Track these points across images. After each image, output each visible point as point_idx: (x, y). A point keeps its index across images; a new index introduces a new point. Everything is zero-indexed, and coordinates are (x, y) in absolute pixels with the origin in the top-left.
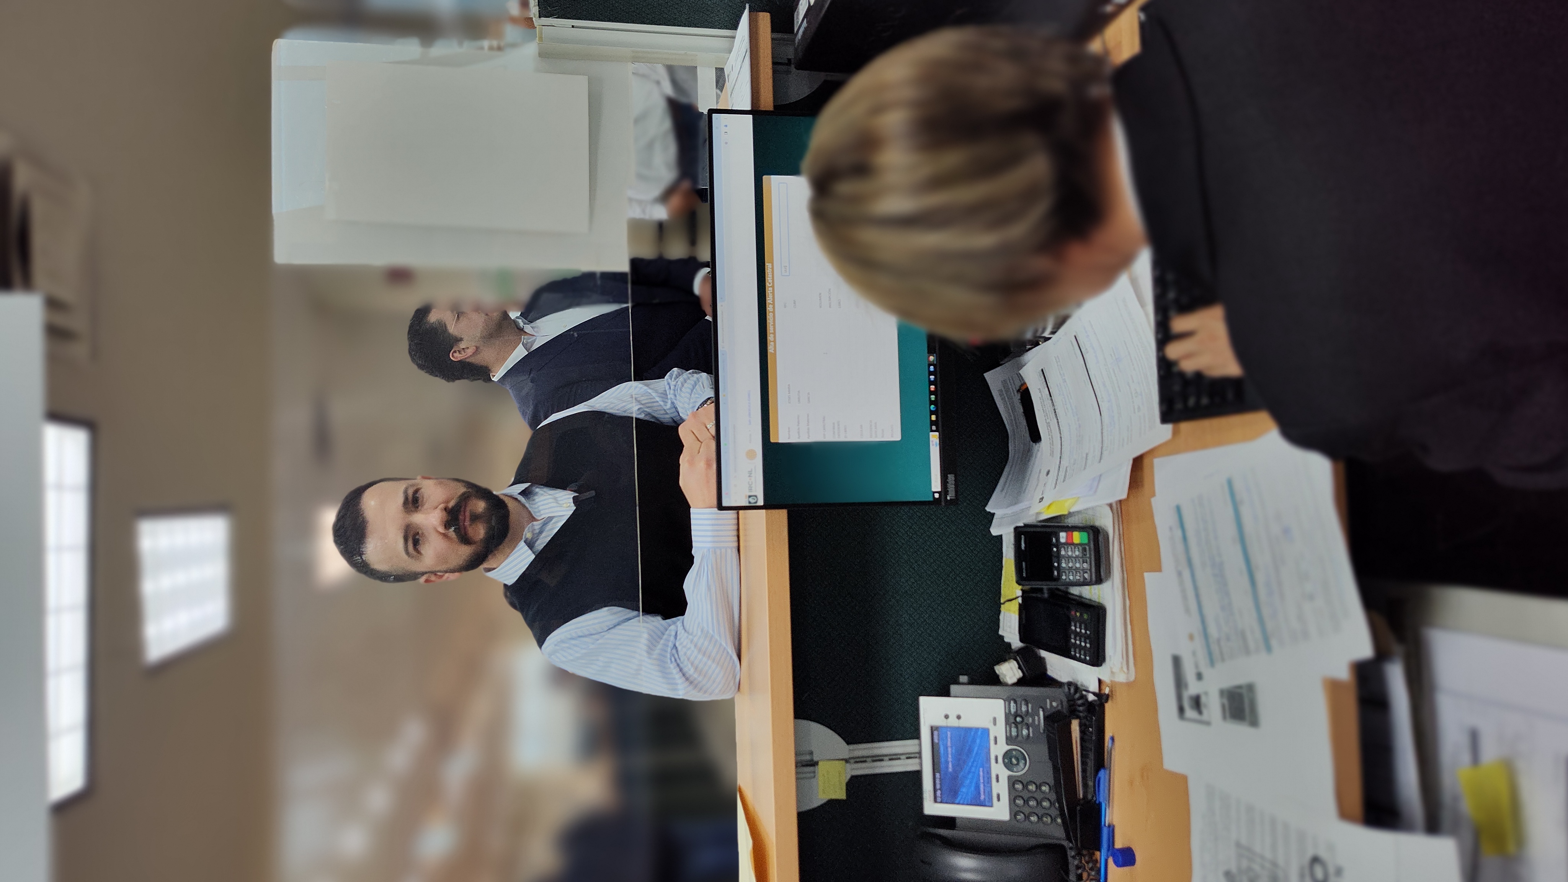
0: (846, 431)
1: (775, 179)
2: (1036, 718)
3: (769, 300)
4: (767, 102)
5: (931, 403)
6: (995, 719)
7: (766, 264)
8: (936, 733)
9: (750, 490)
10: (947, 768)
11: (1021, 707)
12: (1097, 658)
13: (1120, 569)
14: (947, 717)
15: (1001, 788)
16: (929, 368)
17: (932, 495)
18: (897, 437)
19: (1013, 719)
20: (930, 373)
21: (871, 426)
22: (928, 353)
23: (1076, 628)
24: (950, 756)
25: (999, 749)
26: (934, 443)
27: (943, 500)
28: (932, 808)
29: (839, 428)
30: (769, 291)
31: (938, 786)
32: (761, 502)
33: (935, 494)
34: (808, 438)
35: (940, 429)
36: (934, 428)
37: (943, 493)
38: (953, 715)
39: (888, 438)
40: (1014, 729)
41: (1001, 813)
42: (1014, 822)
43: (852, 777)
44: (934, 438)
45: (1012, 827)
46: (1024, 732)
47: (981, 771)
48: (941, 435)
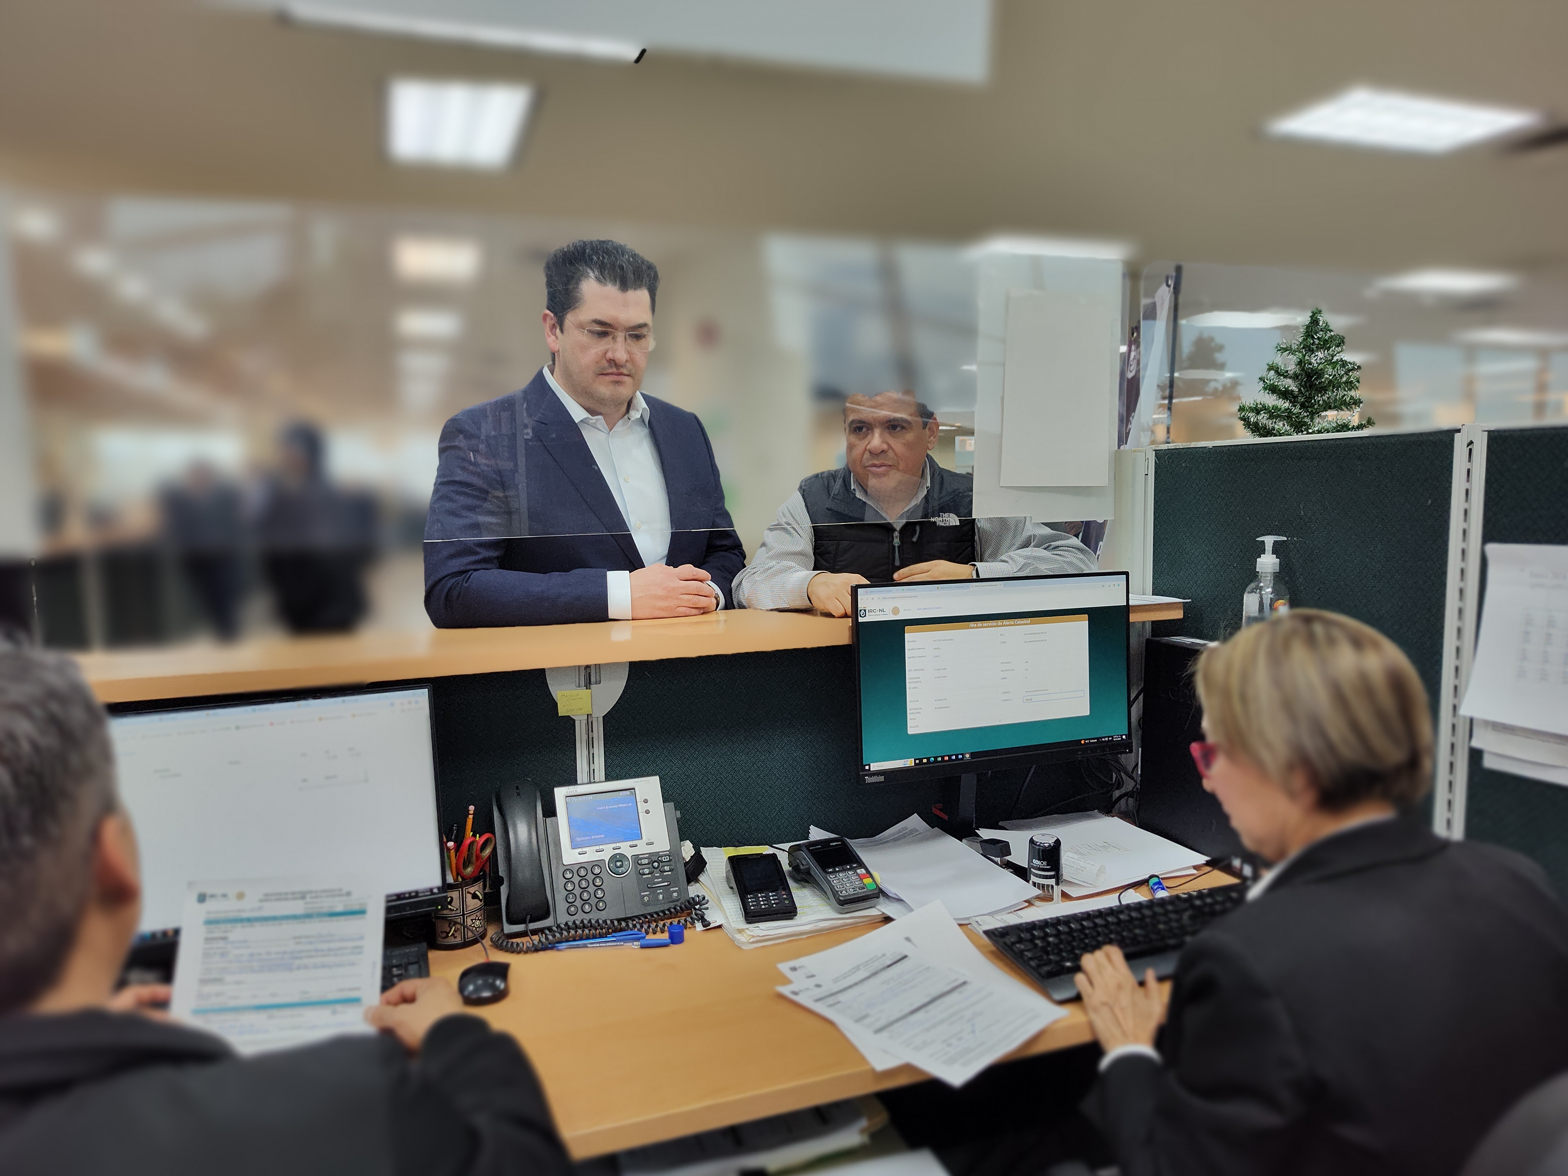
0: (914, 688)
1: (1086, 623)
2: (661, 880)
3: (1006, 622)
4: (1133, 617)
5: (936, 758)
6: (652, 843)
7: (1029, 619)
8: (628, 792)
9: (870, 611)
11: (668, 866)
12: (752, 916)
13: (832, 926)
14: (646, 801)
15: (591, 855)
16: (961, 754)
17: (868, 763)
18: (911, 731)
19: (655, 860)
20: (957, 756)
21: (918, 709)
22: (971, 753)
23: (772, 896)
24: (611, 807)
25: (626, 849)
26: (906, 763)
27: (865, 773)
28: (560, 793)
29: (916, 682)
30: (1011, 622)
31: (579, 798)
32: (861, 620)
33: (868, 766)
34: (908, 657)
35: (916, 767)
36: (917, 761)
37: (870, 772)
38: (647, 806)
39: (910, 723)
40: (646, 861)
41: (570, 856)
42: (562, 869)
43: (574, 721)
44: (910, 763)
45: (557, 868)
46: (646, 870)
47: (602, 836)
48: (913, 768)
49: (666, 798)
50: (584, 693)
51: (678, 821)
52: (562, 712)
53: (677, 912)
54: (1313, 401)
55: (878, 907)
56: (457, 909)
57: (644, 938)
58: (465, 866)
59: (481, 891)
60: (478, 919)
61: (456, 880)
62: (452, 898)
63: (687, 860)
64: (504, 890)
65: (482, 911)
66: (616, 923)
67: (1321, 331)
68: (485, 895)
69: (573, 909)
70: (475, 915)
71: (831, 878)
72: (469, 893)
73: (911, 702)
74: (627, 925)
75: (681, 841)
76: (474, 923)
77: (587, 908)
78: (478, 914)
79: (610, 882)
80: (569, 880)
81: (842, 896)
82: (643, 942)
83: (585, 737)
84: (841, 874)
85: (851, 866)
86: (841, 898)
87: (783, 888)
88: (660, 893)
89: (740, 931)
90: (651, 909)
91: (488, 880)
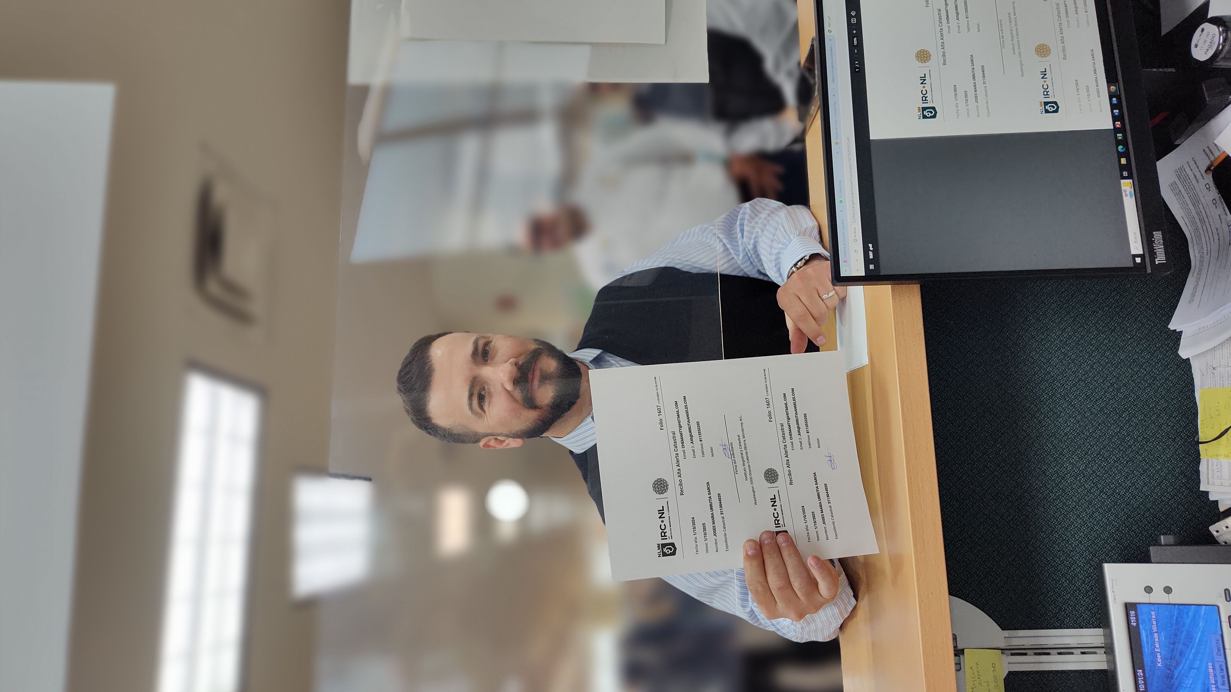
6: (1226, 592)
8: (1133, 613)
10: (1154, 662)
14: (1149, 590)
17: (1131, 258)
24: (1157, 646)
26: (1128, 193)
27: (1148, 265)
33: (1136, 258)
35: (1135, 176)
36: (1125, 174)
37: (1147, 256)
38: (1159, 590)
43: (1011, 673)
44: (1127, 186)
48: (1136, 183)
49: (1144, 558)
50: (969, 659)
51: (1181, 543)
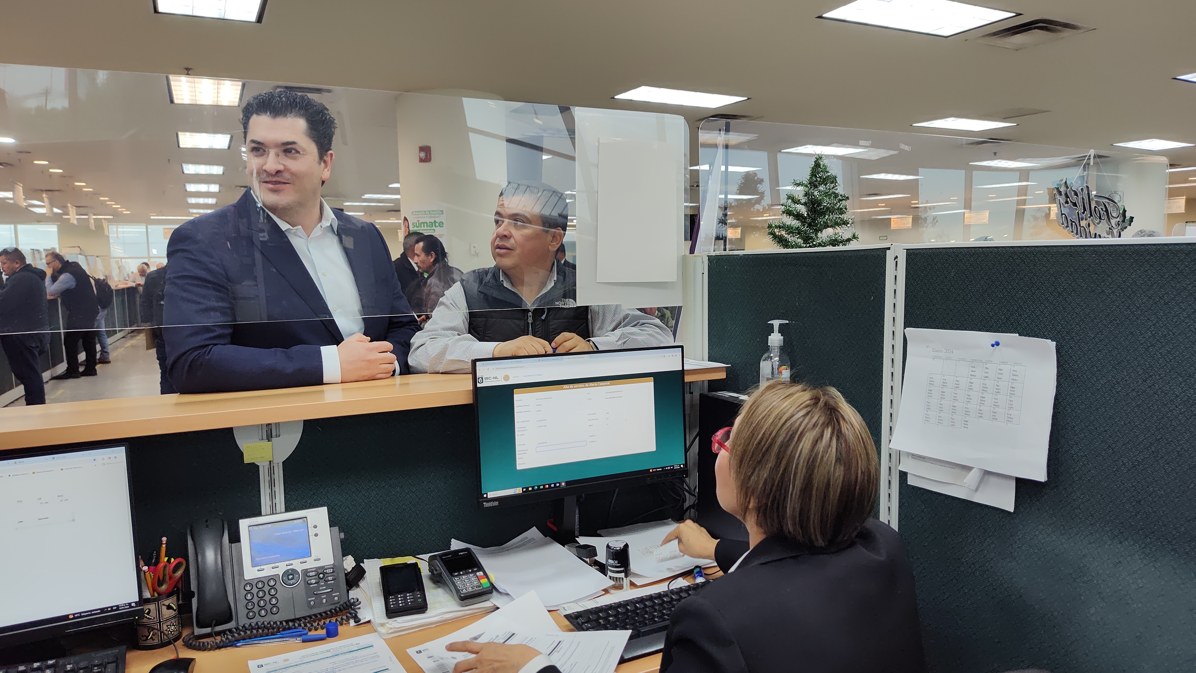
0: (521, 435)
1: (652, 384)
2: (325, 587)
3: (591, 384)
4: (688, 379)
5: (539, 486)
6: (319, 559)
7: (609, 381)
8: (301, 520)
9: (486, 378)
11: (331, 576)
12: (392, 613)
13: (455, 617)
14: (315, 527)
15: (268, 571)
16: (558, 483)
17: (486, 492)
18: (519, 467)
19: (321, 573)
20: (555, 484)
21: (525, 450)
22: (566, 482)
23: (409, 596)
25: (298, 565)
26: (516, 491)
27: (484, 499)
28: (244, 524)
29: (523, 431)
30: (595, 384)
31: (260, 527)
33: (486, 495)
34: (517, 412)
35: (523, 494)
36: (524, 490)
37: (487, 499)
38: (315, 531)
39: (518, 461)
40: (314, 574)
41: (250, 573)
42: (243, 583)
43: (258, 466)
44: (519, 491)
45: (240, 582)
46: (313, 580)
47: (278, 556)
48: (520, 494)
49: (331, 525)
50: (266, 444)
51: (342, 541)
52: (247, 460)
53: (337, 613)
54: (816, 222)
55: (491, 600)
56: (154, 618)
57: (306, 634)
58: (160, 584)
59: (175, 603)
60: (173, 625)
61: (153, 595)
62: (150, 610)
63: (349, 571)
64: (194, 601)
65: (177, 618)
66: (284, 623)
67: (822, 172)
68: (179, 606)
69: (251, 614)
70: (170, 622)
71: (455, 580)
72: (164, 605)
73: (519, 445)
74: (294, 625)
75: (343, 556)
76: (169, 628)
77: (263, 613)
78: (173, 621)
79: (283, 592)
80: (249, 592)
81: (463, 594)
82: (305, 637)
83: (267, 478)
84: (463, 577)
85: (472, 570)
86: (462, 595)
87: (418, 590)
88: (324, 598)
89: (382, 625)
90: (316, 611)
91: (181, 594)
